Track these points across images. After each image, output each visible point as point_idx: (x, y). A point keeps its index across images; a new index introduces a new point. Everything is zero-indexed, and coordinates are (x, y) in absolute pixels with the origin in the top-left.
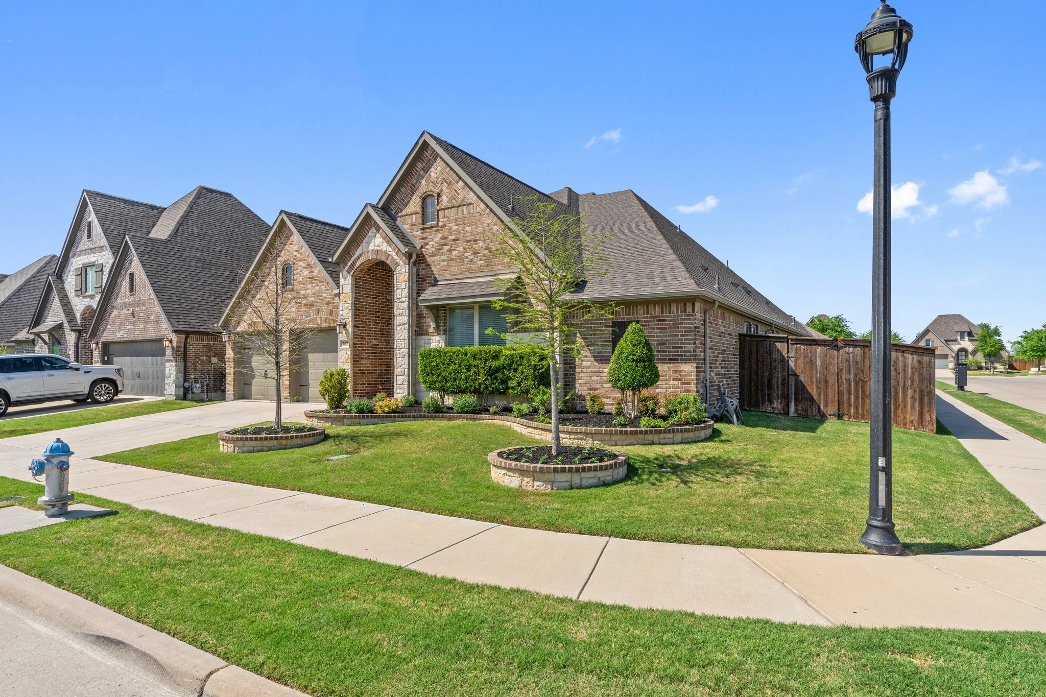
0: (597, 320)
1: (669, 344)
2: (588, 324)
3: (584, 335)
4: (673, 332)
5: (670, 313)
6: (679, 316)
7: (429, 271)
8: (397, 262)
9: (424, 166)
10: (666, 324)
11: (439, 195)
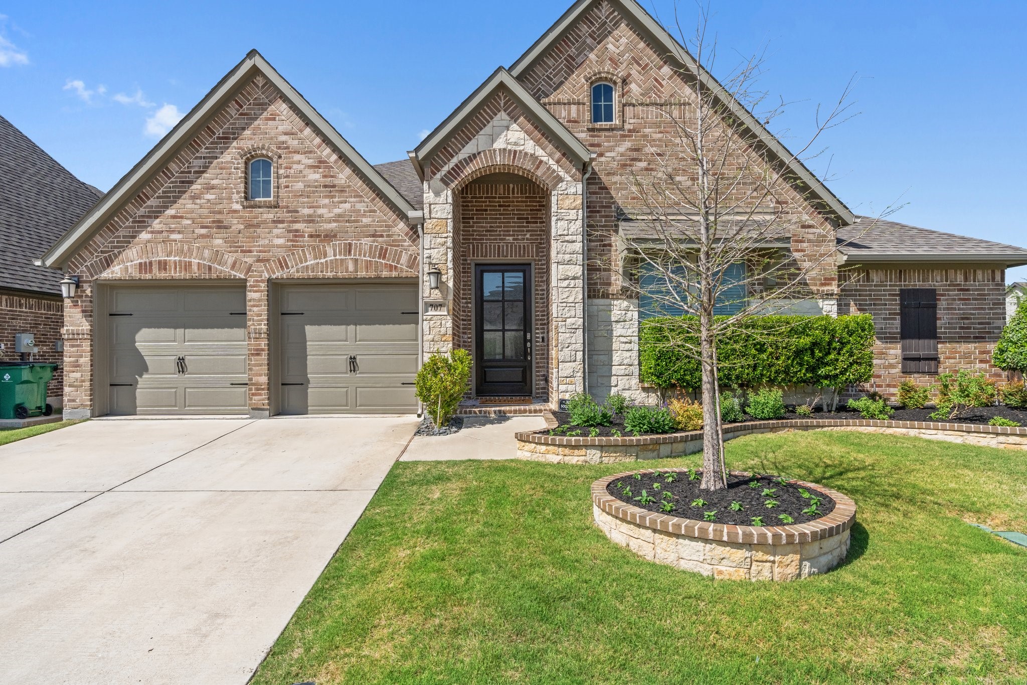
0: (879, 286)
1: (974, 319)
2: (866, 291)
3: (860, 305)
4: (978, 304)
5: (974, 281)
6: (985, 285)
7: (605, 198)
8: (558, 175)
9: (593, 31)
10: (970, 295)
11: (625, 81)
